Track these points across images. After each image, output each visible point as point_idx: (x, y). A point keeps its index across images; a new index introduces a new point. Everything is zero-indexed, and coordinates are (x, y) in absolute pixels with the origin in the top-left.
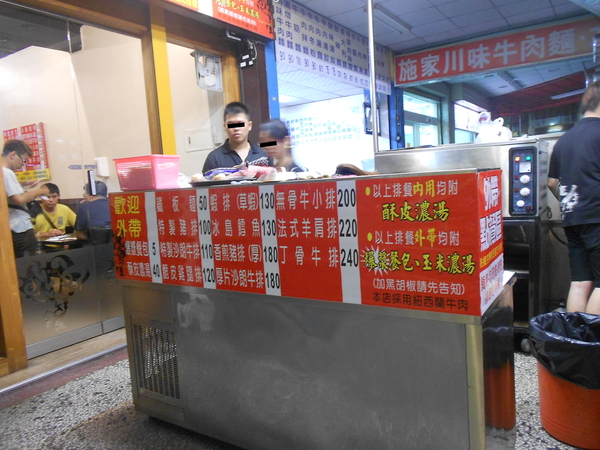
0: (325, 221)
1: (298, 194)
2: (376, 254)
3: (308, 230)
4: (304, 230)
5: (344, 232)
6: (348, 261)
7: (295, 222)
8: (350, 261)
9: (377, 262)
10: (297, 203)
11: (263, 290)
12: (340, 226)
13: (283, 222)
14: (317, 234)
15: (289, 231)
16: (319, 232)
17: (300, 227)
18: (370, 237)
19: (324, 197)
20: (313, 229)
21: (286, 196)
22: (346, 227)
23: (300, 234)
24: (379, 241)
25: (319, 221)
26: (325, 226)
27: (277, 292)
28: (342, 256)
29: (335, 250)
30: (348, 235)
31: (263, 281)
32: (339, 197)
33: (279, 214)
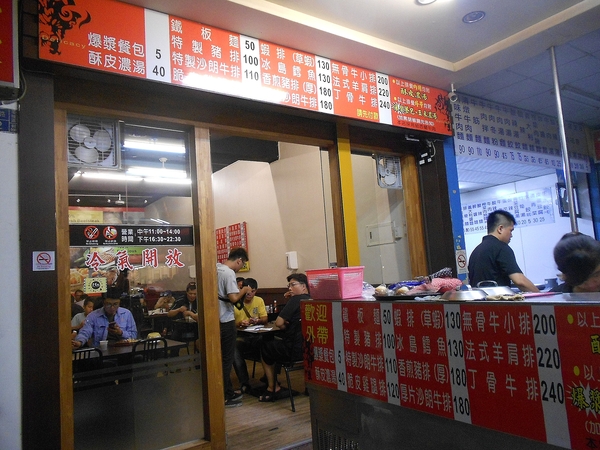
0: (519, 348)
1: (487, 316)
2: (586, 392)
3: (500, 355)
4: (496, 355)
5: (544, 361)
6: (551, 396)
7: (485, 345)
8: (553, 396)
9: (588, 401)
10: (486, 325)
11: (451, 414)
12: (539, 355)
13: (471, 344)
14: (510, 361)
15: (478, 355)
16: (513, 358)
17: (490, 351)
18: (576, 371)
19: (517, 321)
20: (505, 354)
21: (473, 316)
22: (546, 356)
23: (491, 358)
24: (589, 376)
25: (512, 347)
26: (520, 353)
27: (467, 419)
28: (543, 389)
29: (533, 381)
30: (549, 366)
31: (451, 404)
32: (535, 322)
33: (466, 335)
